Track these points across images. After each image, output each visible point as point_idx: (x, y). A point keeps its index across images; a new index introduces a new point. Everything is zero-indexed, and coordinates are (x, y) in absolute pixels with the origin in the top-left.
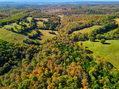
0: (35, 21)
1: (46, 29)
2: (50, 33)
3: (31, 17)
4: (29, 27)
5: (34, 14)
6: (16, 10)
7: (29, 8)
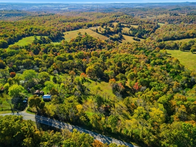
0: (121, 27)
1: (131, 35)
2: (134, 39)
3: (118, 22)
4: (113, 31)
5: (122, 19)
6: (102, 14)
7: (118, 13)
